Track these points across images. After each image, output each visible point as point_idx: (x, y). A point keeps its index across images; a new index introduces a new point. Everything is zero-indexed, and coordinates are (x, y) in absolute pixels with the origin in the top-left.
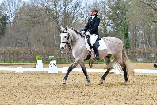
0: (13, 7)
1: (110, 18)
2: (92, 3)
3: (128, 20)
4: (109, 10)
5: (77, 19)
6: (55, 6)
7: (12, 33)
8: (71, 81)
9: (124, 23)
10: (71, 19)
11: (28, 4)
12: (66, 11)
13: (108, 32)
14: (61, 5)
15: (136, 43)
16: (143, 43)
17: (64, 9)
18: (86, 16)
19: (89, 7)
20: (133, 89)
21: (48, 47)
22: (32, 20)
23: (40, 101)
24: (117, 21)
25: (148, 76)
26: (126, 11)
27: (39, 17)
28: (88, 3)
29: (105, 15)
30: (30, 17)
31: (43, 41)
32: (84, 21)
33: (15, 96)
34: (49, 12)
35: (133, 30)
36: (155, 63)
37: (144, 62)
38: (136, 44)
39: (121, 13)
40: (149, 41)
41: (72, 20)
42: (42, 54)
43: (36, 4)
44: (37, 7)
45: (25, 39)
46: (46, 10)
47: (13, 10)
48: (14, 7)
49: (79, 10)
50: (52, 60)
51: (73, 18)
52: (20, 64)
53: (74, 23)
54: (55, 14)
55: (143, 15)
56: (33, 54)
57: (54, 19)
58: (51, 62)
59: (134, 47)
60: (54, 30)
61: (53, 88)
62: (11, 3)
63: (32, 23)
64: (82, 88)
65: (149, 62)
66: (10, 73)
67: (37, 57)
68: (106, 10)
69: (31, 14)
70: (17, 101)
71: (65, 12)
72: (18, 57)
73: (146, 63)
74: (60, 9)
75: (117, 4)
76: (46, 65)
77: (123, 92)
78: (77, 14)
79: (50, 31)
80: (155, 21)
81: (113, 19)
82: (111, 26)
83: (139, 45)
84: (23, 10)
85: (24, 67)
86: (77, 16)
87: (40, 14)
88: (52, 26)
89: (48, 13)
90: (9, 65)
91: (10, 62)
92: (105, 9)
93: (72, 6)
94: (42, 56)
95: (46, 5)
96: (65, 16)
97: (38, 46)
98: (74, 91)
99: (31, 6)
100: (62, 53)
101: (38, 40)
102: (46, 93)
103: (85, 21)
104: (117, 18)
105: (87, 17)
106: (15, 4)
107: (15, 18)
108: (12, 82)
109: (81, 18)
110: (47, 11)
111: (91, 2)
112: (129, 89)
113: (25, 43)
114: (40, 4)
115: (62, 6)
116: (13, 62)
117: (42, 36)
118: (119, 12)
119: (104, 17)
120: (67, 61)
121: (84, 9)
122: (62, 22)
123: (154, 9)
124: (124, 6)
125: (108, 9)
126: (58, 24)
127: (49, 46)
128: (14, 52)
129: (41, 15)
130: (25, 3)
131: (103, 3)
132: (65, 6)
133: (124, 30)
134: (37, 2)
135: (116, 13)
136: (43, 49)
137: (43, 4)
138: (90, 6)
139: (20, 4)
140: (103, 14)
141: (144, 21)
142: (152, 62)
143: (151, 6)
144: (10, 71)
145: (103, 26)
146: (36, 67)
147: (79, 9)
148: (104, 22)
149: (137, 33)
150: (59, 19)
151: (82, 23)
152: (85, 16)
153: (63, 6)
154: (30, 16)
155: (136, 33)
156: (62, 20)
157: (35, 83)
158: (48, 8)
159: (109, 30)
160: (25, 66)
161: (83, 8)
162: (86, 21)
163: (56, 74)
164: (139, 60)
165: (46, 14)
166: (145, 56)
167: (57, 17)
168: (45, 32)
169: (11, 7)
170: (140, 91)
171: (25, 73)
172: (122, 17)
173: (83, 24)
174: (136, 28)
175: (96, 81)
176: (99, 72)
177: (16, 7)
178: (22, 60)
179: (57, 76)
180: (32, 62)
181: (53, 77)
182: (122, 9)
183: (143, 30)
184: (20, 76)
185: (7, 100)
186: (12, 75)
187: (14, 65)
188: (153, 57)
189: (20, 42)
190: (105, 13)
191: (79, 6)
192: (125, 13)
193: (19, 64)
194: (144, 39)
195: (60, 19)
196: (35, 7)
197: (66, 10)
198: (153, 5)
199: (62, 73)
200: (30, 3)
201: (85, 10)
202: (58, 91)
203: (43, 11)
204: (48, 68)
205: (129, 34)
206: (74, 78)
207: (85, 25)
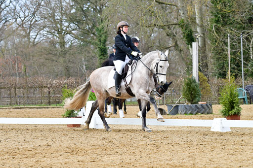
1: (70, 18)
3: (105, 23)
4: (69, 3)
5: (6, 21)
9: (98, 29)
13: (67, 46)
18: (25, 16)
20: (120, 157)
24: (84, 25)
26: (102, 5)
29: (61, 13)
32: (20, 26)
36: (160, 105)
39: (92, 10)
49: (11, 4)
55: (135, 12)
64: (20, 156)
77: (101, 163)
80: (159, 24)
81: (77, 22)
82: (73, 34)
86: (6, 15)
92: (61, 2)
98: (4, 161)
103: (23, 24)
104: (84, 19)
105: (25, 18)
109: (14, 20)
112: (112, 157)
118: (88, 8)
119: (59, 18)
123: (156, 1)
125: (67, 1)
133: (99, 43)
135: (83, 9)
140: (58, 11)
141: (138, 24)
145: (58, 35)
148: (59, 26)
151: (17, 29)
159: (70, 43)
164: (129, 100)
170: (133, 161)
172: (95, 17)
173: (18, 31)
175: (47, 142)
176: (52, 125)
182: (94, 2)
190: (62, 10)
192: (100, 9)
201: (23, 3)
205: (108, 50)
206: (4, 137)
207: (23, 33)
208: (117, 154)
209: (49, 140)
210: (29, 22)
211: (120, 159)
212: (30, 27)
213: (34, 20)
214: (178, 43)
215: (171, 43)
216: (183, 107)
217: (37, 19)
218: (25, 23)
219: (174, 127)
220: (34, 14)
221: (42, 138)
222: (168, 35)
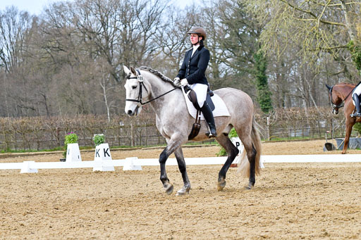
0: (10, 30)
1: (224, 45)
2: (184, 14)
3: (264, 48)
4: (222, 28)
5: (152, 51)
6: (103, 24)
7: (10, 88)
8: (144, 188)
9: (256, 56)
10: (140, 51)
11: (44, 21)
12: (128, 35)
13: (222, 76)
14: (115, 20)
15: (286, 98)
16: (301, 97)
17: (123, 30)
18: (173, 43)
19: (178, 24)
20: (282, 199)
21: (90, 115)
22: (54, 55)
23: (77, 232)
24: (240, 52)
25: (314, 169)
26: (260, 28)
27: (67, 48)
28: (175, 13)
29: (214, 39)
30: (49, 50)
31: (78, 102)
33: (22, 225)
34: (90, 38)
35: (277, 70)
36: (328, 139)
37: (304, 138)
38: (286, 100)
39: (249, 34)
40: (313, 91)
41: (142, 53)
42: (78, 129)
43: (61, 22)
44: (63, 28)
45: (40, 98)
46: (84, 33)
47: (10, 36)
48: (12, 30)
50: (99, 143)
51: (144, 48)
52: (31, 153)
53: (146, 60)
54: (104, 41)
55: (298, 35)
56: (59, 131)
57: (101, 52)
58: (97, 147)
59: (281, 106)
60: (103, 75)
61: (105, 203)
62: (5, 22)
63: (52, 63)
64: (169, 201)
65: (316, 139)
66: (8, 174)
67: (67, 137)
68: (217, 28)
69: (49, 44)
70: (26, 236)
71: (124, 35)
72: (26, 139)
73: (307, 140)
74: (113, 29)
75: (240, 13)
76: (88, 155)
77: (260, 206)
78: (151, 40)
79: (93, 79)
80: (325, 47)
81: (232, 48)
82: (227, 62)
83: (292, 101)
84: (33, 35)
85: (40, 161)
86: (152, 43)
87: (71, 42)
88: (97, 68)
89: (87, 39)
90: (6, 157)
91: (8, 150)
92: (213, 26)
93: (140, 23)
94: (78, 135)
95: (82, 22)
96: (127, 44)
97: (69, 113)
98: (150, 207)
99: (49, 27)
100: (121, 127)
101: (67, 101)
102: (89, 215)
103: (171, 53)
104: (240, 44)
105: (174, 46)
106: (14, 24)
107: (15, 54)
108: (13, 193)
109: (161, 49)
110: (86, 36)
111: (181, 12)
112: (273, 200)
113: (41, 108)
114: (69, 20)
115: (117, 22)
116: (14, 149)
117: (76, 90)
118: (244, 32)
119: (211, 44)
120: (134, 143)
121: (167, 27)
122: (121, 58)
123: (321, 21)
124: (256, 17)
125: (221, 25)
126: (110, 62)
127: (92, 112)
128: (15, 129)
129: (73, 46)
130: (35, 19)
131: (208, 13)
132: (125, 22)
133: (257, 71)
134: (62, 16)
135: (238, 34)
136: (80, 119)
137: (76, 21)
138: (179, 21)
139: (26, 22)
140: (210, 37)
141: (301, 48)
142: (321, 139)
143: (314, 16)
144: (7, 171)
146: (65, 160)
147: (157, 28)
148: (212, 54)
149: (286, 75)
150: (112, 52)
151: (165, 59)
152: (170, 42)
153: (120, 23)
154: (49, 47)
155: (283, 75)
156: (118, 53)
157: (65, 194)
158: (87, 30)
159: (224, 73)
160: (42, 157)
161: (166, 25)
162: (173, 55)
163: (111, 172)
164: (293, 135)
165: (83, 42)
166: (306, 125)
167: (108, 48)
168: (83, 81)
169: (6, 29)
170: (296, 203)
171: (42, 173)
172: (252, 42)
173: (166, 61)
174: (283, 65)
175: (199, 185)
176: (205, 165)
177: (17, 30)
178: (35, 144)
179: (112, 178)
180: (57, 148)
181: (104, 180)
182: (250, 25)
183: (298, 68)
184: (31, 180)
185: (4, 234)
186: (13, 180)
187: (17, 156)
188: (324, 126)
189: (28, 105)
190: (215, 35)
191: (155, 22)
192: (258, 32)
193: (28, 155)
194: (302, 89)
195: (115, 51)
196: (58, 27)
197: (128, 32)
198: (319, 14)
199: (124, 169)
200: (47, 20)
201: (170, 30)
202: (116, 210)
203: (76, 36)
204: (93, 160)
205: (268, 80)
206: (151, 181)
207: (171, 63)
208: (279, 196)
209: (202, 182)
210: (178, 51)
211: (282, 201)
212: (180, 56)
213: (183, 48)
214: (348, 68)
215: (339, 69)
216: (354, 141)
217: (186, 46)
218: (173, 51)
219: (344, 163)
220: (183, 41)
221: (194, 180)
222: (336, 60)
